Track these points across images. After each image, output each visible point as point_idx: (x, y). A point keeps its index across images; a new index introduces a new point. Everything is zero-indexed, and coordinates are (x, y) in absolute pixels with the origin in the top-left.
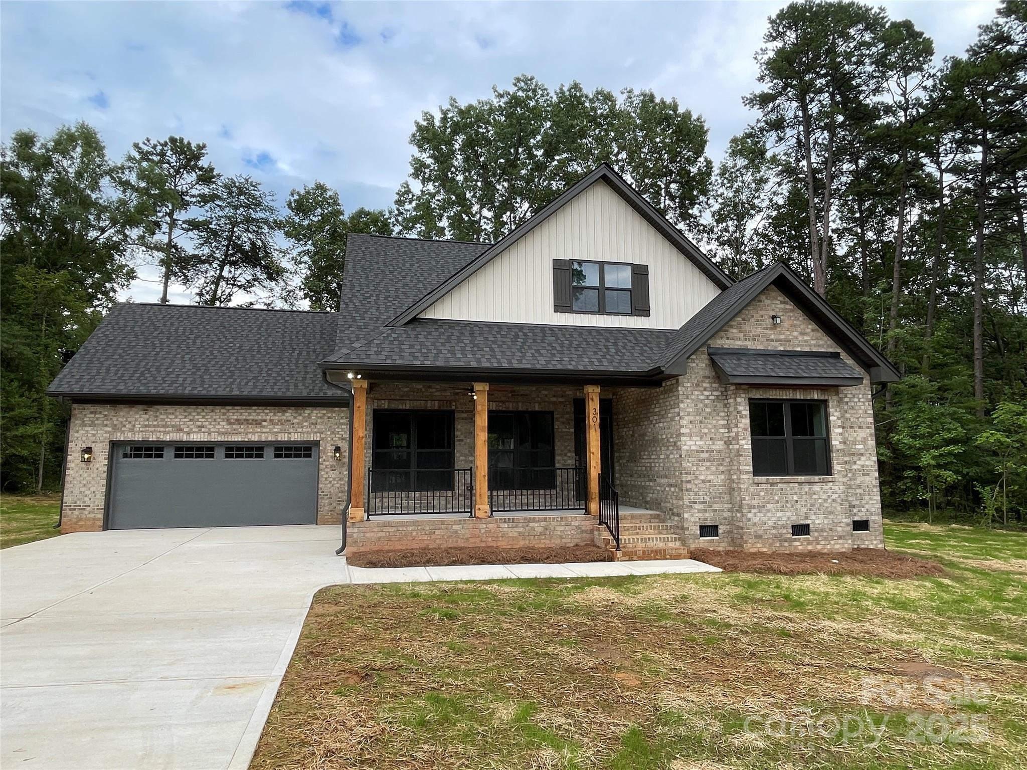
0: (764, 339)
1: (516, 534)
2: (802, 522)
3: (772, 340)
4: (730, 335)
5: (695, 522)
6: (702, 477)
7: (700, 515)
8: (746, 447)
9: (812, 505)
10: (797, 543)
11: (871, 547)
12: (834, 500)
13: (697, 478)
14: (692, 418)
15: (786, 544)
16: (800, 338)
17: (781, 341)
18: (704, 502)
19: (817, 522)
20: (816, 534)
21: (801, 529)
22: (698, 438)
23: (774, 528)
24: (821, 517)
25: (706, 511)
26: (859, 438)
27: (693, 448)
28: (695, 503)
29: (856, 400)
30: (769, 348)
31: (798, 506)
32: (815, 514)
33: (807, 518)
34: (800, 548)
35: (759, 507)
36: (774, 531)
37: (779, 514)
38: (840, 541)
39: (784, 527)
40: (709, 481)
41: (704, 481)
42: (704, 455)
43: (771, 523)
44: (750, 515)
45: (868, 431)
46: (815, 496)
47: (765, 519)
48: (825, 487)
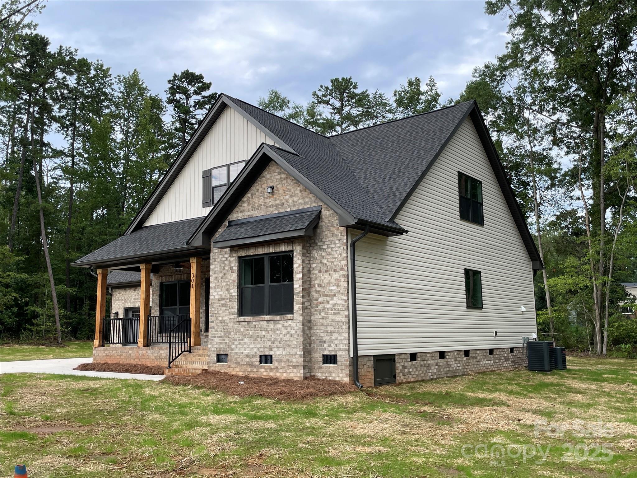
2: (267, 353)
4: (242, 208)
5: (214, 351)
6: (220, 319)
7: (217, 346)
8: (234, 294)
9: (275, 339)
10: (263, 370)
12: (292, 336)
13: (217, 319)
15: (255, 370)
18: (220, 337)
19: (278, 353)
20: (276, 363)
21: (266, 359)
22: (220, 290)
23: (248, 357)
24: (281, 349)
25: (221, 343)
26: (333, 281)
27: (217, 297)
28: (215, 337)
29: (333, 246)
30: (268, 213)
31: (265, 339)
32: (277, 347)
33: (271, 350)
34: (265, 374)
35: (239, 340)
36: (247, 360)
37: (252, 346)
38: (295, 371)
39: (254, 356)
40: (224, 321)
41: (221, 322)
42: (222, 302)
43: (246, 353)
44: (233, 346)
45: (341, 273)
46: (278, 332)
47: (242, 349)
48: (286, 325)
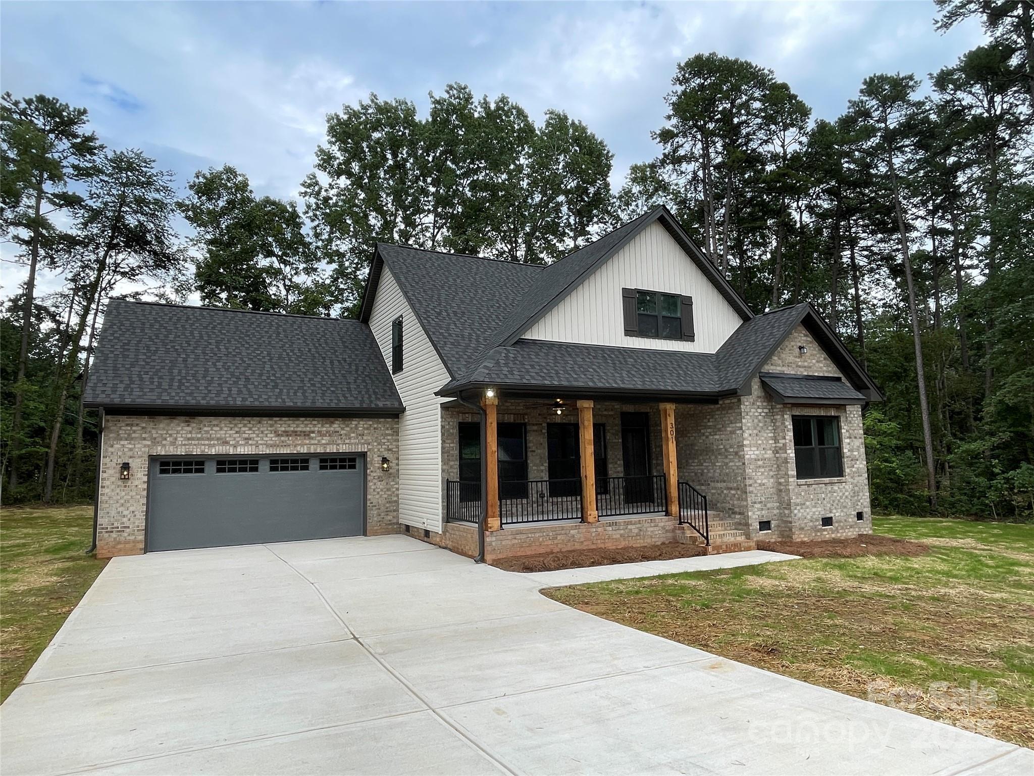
0: (794, 366)
1: (618, 536)
2: (828, 516)
3: (800, 367)
4: (773, 362)
5: (756, 519)
6: (759, 481)
7: (759, 513)
8: (791, 455)
9: (834, 501)
10: (825, 533)
11: (865, 533)
12: (847, 497)
13: (756, 482)
14: (750, 432)
15: (819, 534)
16: (817, 365)
17: (805, 367)
18: (761, 502)
19: (837, 515)
20: (837, 525)
21: (827, 521)
22: (755, 449)
23: (811, 521)
24: (839, 510)
25: (762, 509)
26: (855, 447)
27: (753, 457)
28: (755, 503)
29: (852, 416)
30: (799, 373)
31: (825, 502)
32: (836, 509)
33: (831, 512)
34: (827, 536)
35: (802, 504)
36: (811, 524)
37: (814, 510)
38: (851, 530)
39: (817, 520)
40: (764, 485)
41: (760, 485)
42: (760, 463)
43: (809, 517)
44: (796, 512)
45: (860, 440)
46: (835, 494)
47: (805, 514)
48: (841, 487)
